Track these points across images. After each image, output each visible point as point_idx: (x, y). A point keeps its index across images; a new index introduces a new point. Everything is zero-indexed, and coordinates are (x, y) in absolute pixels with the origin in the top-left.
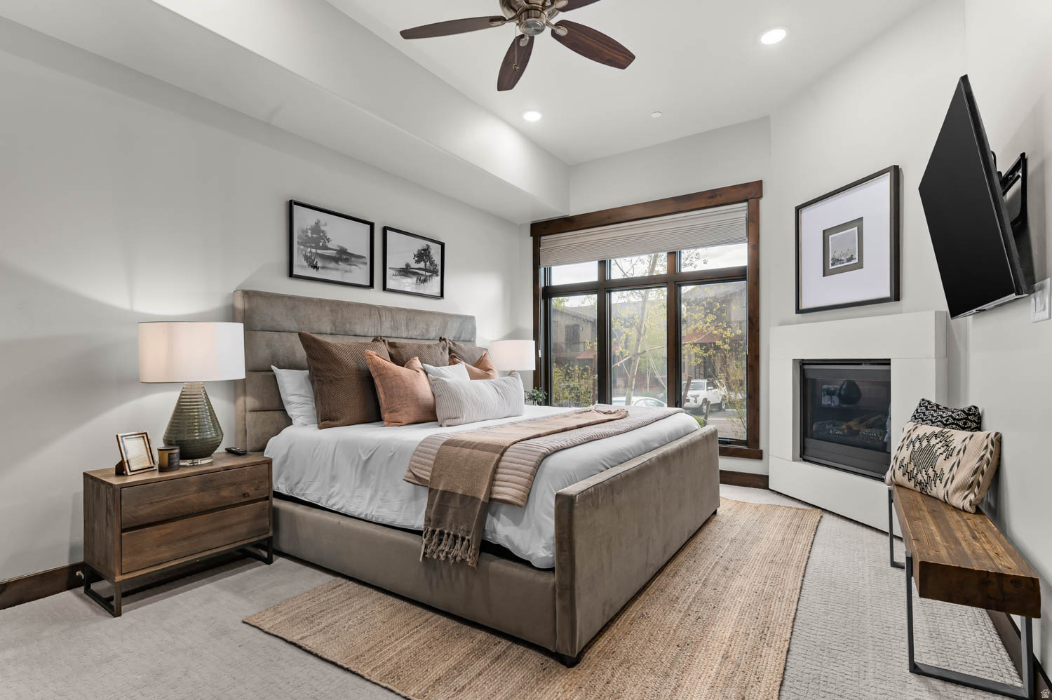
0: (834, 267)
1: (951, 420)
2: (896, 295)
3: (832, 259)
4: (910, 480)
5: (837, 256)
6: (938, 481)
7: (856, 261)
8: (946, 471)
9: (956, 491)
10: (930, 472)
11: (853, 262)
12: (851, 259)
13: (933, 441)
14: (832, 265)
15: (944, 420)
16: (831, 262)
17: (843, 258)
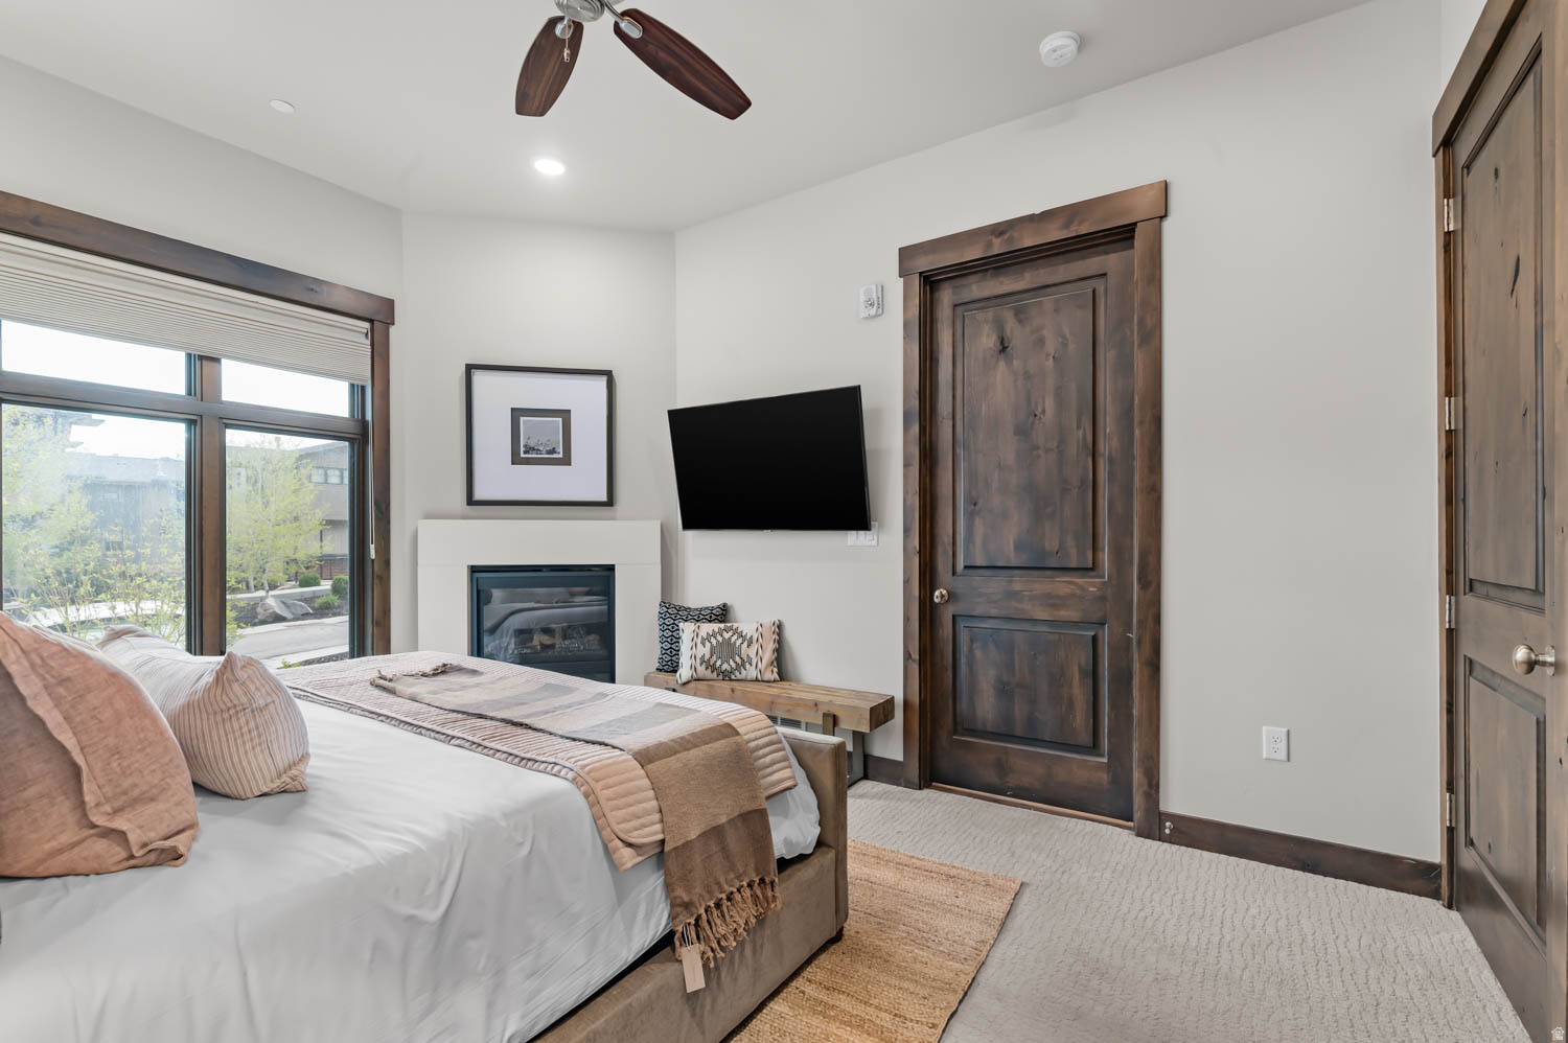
0: (527, 456)
1: (714, 617)
2: (610, 502)
3: (525, 446)
4: (712, 672)
5: (532, 443)
6: (748, 666)
7: (561, 456)
8: (753, 655)
9: (766, 668)
10: (738, 659)
11: (555, 456)
12: (553, 451)
13: (727, 636)
14: (525, 453)
15: (707, 617)
16: (522, 449)
17: (541, 448)
